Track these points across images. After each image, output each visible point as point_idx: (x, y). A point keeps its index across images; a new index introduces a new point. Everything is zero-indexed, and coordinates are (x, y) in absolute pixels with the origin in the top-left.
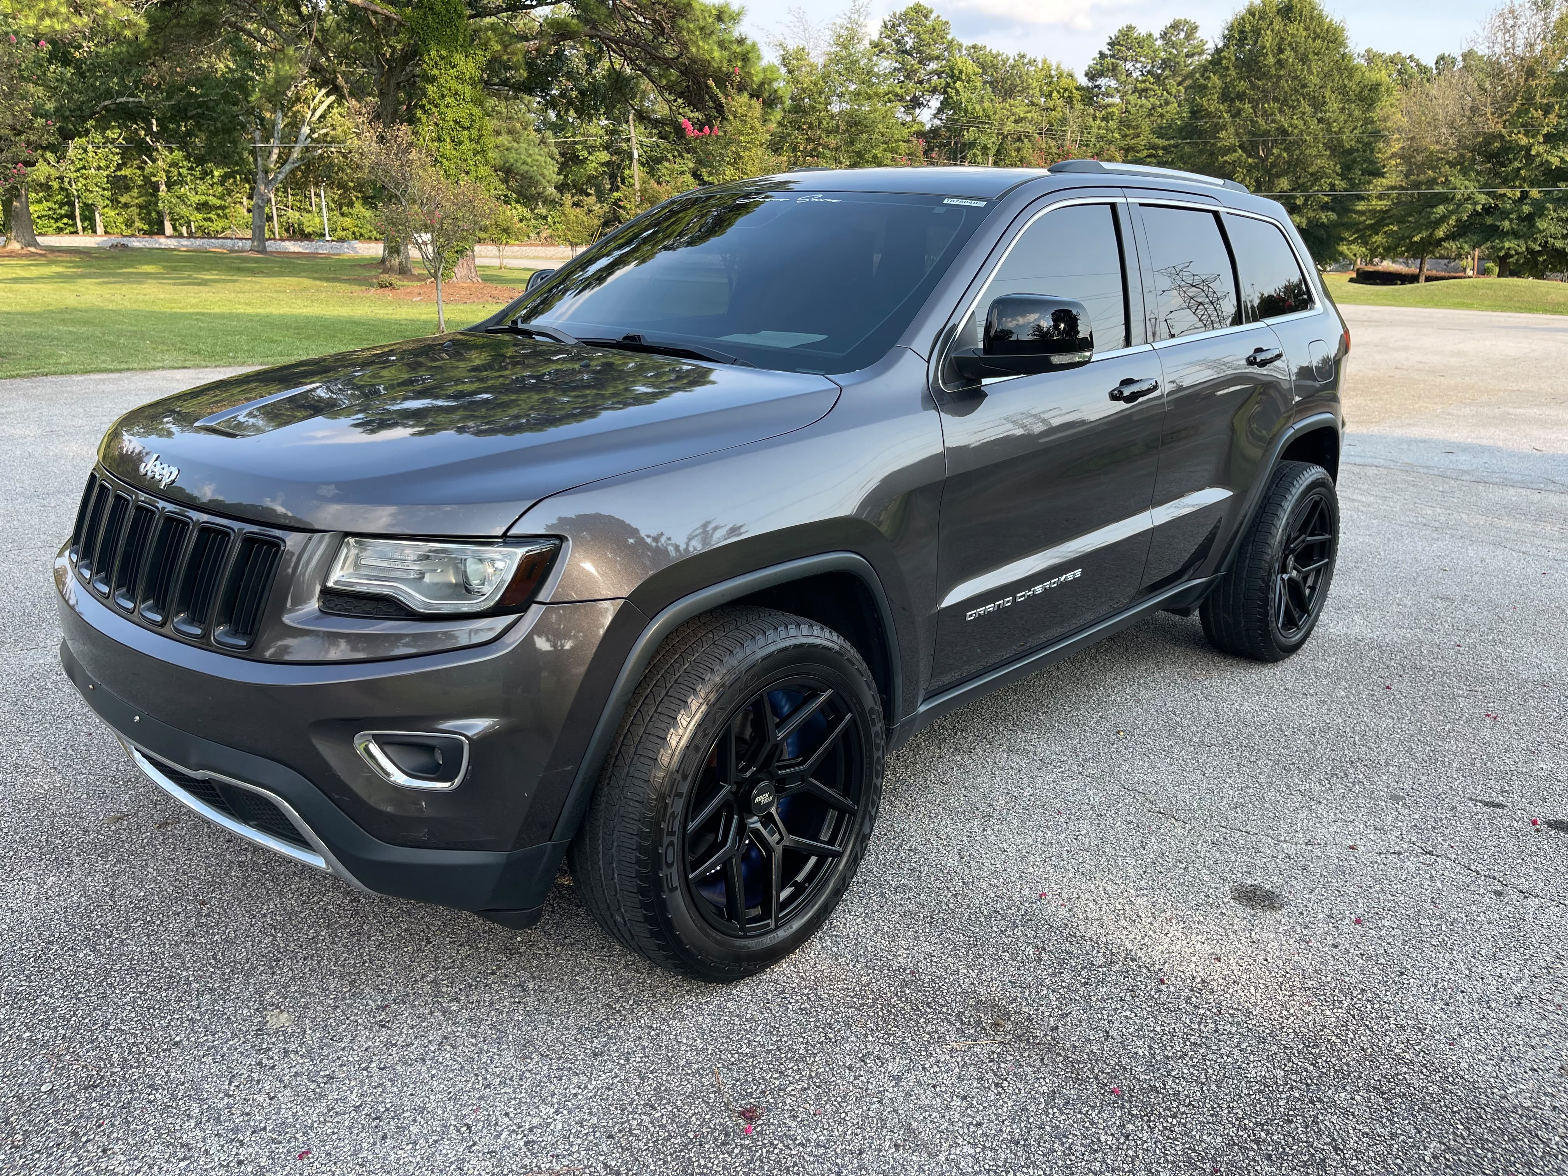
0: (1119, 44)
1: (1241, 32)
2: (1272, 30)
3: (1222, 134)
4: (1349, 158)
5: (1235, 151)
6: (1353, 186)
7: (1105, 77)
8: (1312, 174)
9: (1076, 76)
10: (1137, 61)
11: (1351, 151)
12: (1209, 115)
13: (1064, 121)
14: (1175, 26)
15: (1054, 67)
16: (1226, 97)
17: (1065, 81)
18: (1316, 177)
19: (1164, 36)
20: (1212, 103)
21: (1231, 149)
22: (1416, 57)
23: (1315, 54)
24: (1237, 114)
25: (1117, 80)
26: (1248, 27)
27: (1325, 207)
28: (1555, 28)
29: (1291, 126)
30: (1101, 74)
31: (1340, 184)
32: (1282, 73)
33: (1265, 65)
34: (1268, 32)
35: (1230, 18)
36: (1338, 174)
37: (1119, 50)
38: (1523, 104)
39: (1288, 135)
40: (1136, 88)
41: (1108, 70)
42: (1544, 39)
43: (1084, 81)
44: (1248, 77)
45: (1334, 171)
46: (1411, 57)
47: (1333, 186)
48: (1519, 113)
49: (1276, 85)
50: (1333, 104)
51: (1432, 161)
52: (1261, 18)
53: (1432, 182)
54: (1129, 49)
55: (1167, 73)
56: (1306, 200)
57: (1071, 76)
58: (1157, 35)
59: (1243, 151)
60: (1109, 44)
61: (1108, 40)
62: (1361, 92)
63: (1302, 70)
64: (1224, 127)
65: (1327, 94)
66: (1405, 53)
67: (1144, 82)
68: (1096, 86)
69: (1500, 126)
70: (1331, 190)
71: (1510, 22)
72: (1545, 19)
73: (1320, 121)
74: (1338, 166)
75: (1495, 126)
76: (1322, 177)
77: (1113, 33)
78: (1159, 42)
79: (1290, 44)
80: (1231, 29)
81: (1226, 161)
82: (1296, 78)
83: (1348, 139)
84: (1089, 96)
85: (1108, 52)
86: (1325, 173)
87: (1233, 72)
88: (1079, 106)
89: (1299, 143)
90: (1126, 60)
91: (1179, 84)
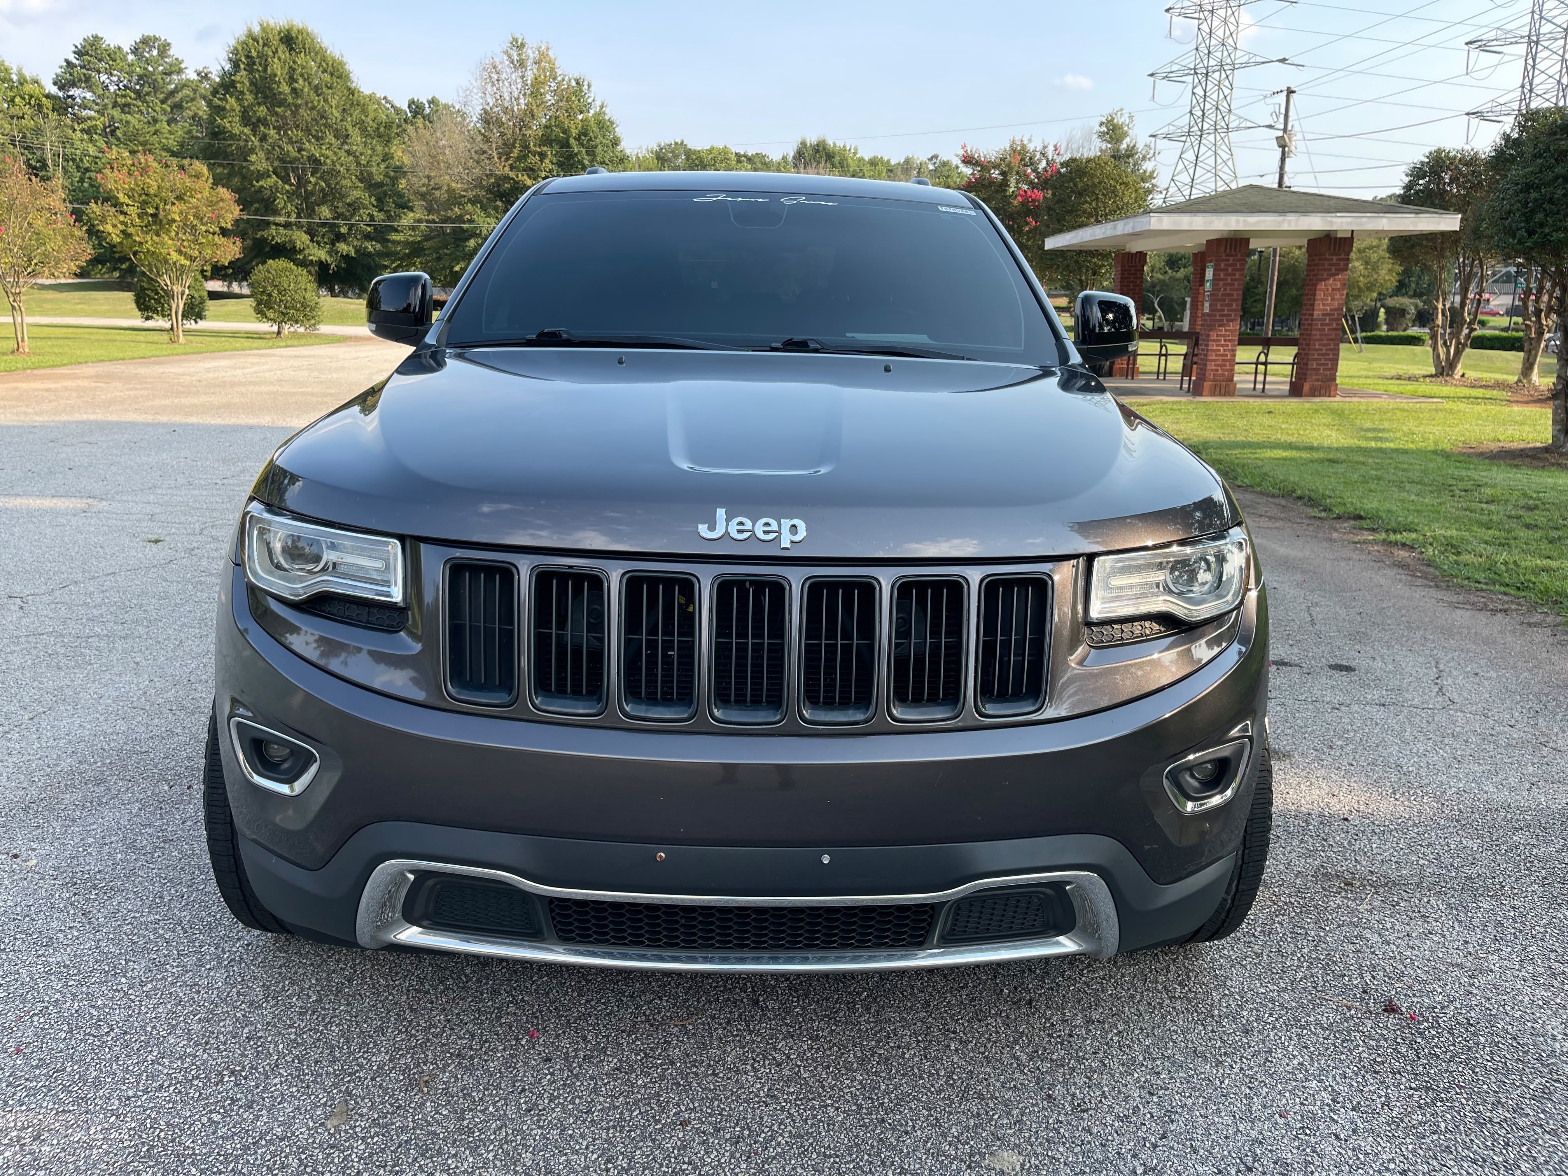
0: (87, 54)
1: (248, 57)
2: (279, 59)
3: (253, 158)
4: (380, 190)
5: (269, 176)
6: (389, 218)
7: (78, 88)
8: (349, 205)
9: (43, 83)
10: (111, 75)
11: (381, 185)
12: (233, 137)
13: (38, 131)
14: (146, 41)
15: (15, 70)
16: (246, 119)
17: (28, 88)
18: (354, 207)
19: (135, 51)
20: (233, 125)
21: (265, 175)
22: (389, 98)
23: (329, 88)
24: (264, 138)
25: (94, 93)
26: (254, 54)
27: (368, 237)
28: (532, 85)
29: (323, 155)
30: (73, 84)
31: (379, 216)
32: (299, 102)
33: (281, 93)
34: (276, 60)
35: (232, 42)
36: (374, 206)
37: (89, 62)
38: (521, 151)
39: (321, 164)
40: (116, 102)
41: (80, 80)
42: (525, 94)
43: (54, 90)
44: (265, 103)
45: (371, 203)
46: (385, 98)
47: (372, 217)
48: (519, 159)
49: (294, 114)
50: (356, 137)
51: (454, 199)
52: (264, 45)
53: (460, 219)
54: (100, 60)
55: (146, 89)
56: (350, 229)
57: (37, 82)
58: (126, 49)
59: (277, 176)
60: (75, 53)
61: (74, 49)
62: (378, 129)
63: (319, 101)
64: (252, 151)
65: (350, 128)
66: (380, 94)
67: (124, 96)
68: (69, 97)
69: (507, 169)
70: (370, 221)
71: (495, 76)
72: (523, 77)
73: (348, 152)
74: (373, 199)
75: (503, 169)
76: (359, 209)
77: (79, 42)
78: (131, 57)
79: (302, 75)
80: (235, 52)
81: (262, 187)
82: (313, 108)
83: (378, 172)
84: (61, 106)
85: (75, 61)
86: (362, 203)
87: (249, 97)
88: (53, 116)
89: (333, 173)
90: (99, 72)
91: (163, 102)
